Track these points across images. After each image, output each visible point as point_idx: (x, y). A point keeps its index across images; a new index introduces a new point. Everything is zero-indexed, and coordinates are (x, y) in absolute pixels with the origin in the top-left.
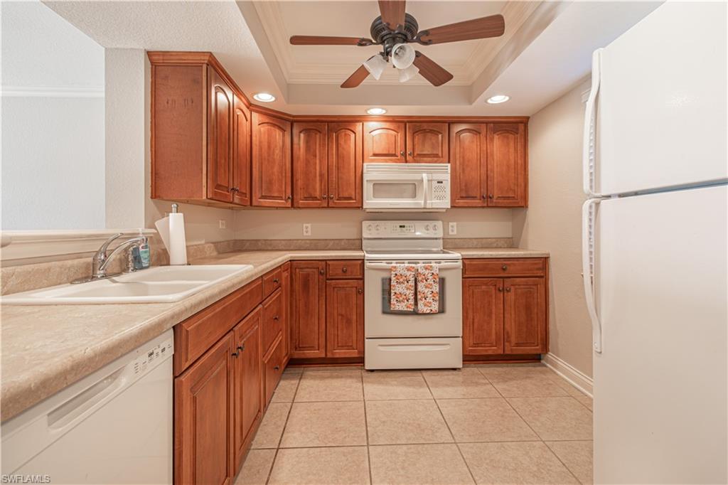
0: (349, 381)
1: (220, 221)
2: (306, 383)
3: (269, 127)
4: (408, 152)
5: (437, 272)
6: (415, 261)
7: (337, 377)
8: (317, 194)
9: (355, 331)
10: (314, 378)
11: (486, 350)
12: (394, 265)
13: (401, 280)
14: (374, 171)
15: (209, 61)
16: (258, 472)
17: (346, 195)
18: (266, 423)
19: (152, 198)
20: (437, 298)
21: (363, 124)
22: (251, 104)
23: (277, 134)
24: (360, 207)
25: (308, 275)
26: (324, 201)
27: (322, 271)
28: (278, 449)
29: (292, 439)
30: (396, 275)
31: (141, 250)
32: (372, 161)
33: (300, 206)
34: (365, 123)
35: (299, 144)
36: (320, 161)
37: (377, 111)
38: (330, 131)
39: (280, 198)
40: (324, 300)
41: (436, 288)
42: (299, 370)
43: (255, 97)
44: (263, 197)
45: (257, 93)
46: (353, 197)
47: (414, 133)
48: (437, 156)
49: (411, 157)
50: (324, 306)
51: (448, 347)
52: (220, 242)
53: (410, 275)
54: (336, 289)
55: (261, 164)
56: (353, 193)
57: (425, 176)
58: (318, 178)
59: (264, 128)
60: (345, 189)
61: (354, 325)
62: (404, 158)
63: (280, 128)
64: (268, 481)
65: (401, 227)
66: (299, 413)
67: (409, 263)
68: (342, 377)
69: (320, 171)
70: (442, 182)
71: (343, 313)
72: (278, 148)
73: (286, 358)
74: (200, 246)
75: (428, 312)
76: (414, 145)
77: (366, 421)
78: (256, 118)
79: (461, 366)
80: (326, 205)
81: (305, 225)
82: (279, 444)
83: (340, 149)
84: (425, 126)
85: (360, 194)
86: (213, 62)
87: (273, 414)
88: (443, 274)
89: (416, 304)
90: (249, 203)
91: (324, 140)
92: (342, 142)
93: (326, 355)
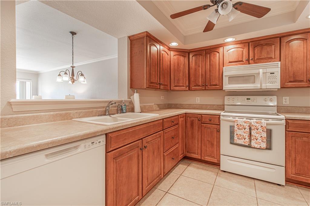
0: (210, 173)
1: (162, 96)
2: (190, 168)
3: (178, 56)
4: (250, 58)
5: (265, 125)
6: (251, 118)
7: (205, 170)
8: (200, 84)
9: (215, 149)
10: (194, 167)
11: (306, 180)
12: (236, 119)
13: (241, 128)
14: (229, 71)
15: (146, 34)
16: (156, 199)
17: (214, 83)
18: (167, 180)
19: (130, 88)
20: (265, 140)
21: (223, 48)
22: (170, 48)
23: (182, 58)
24: (221, 89)
25: (193, 120)
26: (203, 87)
27: (199, 119)
28: (167, 192)
29: (173, 191)
30: (238, 124)
31: (123, 106)
32: (229, 65)
33: (192, 89)
34: (224, 47)
35: (192, 62)
36: (202, 69)
37: (230, 40)
38: (206, 54)
39: (183, 86)
40: (200, 133)
41: (264, 135)
42: (189, 162)
43: (170, 45)
44: (175, 86)
45: (171, 43)
46: (218, 84)
47: (254, 48)
48: (271, 58)
49: (252, 61)
50: (200, 135)
51: (274, 171)
52: (161, 104)
53: (247, 126)
54: (206, 128)
55: (175, 72)
56: (218, 82)
57: (261, 71)
58: (200, 76)
59: (176, 57)
60: (213, 80)
61: (215, 147)
62: (248, 62)
63: (183, 56)
64: (157, 204)
65: (247, 99)
66: (182, 180)
67: (247, 119)
68: (207, 170)
69: (202, 73)
70: (274, 73)
71: (210, 140)
72: (182, 65)
73: (182, 155)
74: (151, 106)
75: (258, 147)
76: (254, 54)
77: (210, 195)
78: (172, 53)
79: (284, 185)
80: (204, 89)
81: (197, 98)
82: (168, 191)
83: (211, 62)
84: (262, 42)
85: (222, 82)
86: (148, 35)
87: (171, 177)
88: (269, 127)
89: (250, 141)
90: (169, 89)
91: (204, 58)
92: (212, 58)
93: (201, 158)
